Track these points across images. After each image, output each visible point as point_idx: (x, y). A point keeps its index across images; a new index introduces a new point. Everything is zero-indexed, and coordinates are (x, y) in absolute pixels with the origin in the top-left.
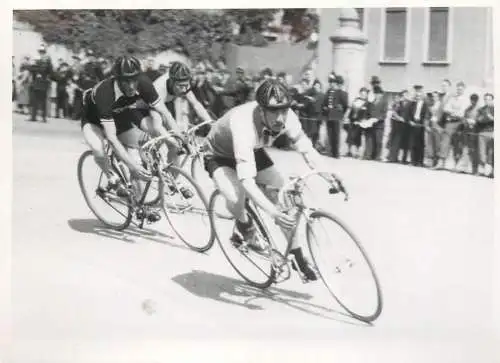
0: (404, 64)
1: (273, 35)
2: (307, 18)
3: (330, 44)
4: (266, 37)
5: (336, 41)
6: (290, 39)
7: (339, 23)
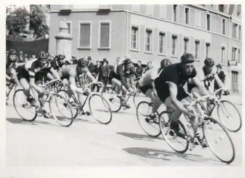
0: (89, 49)
1: (25, 35)
2: (42, 27)
3: (55, 40)
4: (22, 36)
5: (58, 38)
6: (34, 37)
7: (59, 30)
